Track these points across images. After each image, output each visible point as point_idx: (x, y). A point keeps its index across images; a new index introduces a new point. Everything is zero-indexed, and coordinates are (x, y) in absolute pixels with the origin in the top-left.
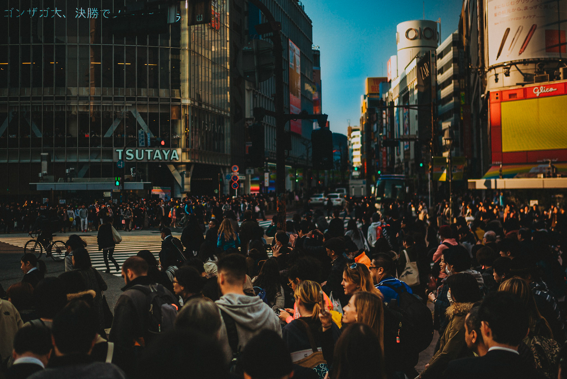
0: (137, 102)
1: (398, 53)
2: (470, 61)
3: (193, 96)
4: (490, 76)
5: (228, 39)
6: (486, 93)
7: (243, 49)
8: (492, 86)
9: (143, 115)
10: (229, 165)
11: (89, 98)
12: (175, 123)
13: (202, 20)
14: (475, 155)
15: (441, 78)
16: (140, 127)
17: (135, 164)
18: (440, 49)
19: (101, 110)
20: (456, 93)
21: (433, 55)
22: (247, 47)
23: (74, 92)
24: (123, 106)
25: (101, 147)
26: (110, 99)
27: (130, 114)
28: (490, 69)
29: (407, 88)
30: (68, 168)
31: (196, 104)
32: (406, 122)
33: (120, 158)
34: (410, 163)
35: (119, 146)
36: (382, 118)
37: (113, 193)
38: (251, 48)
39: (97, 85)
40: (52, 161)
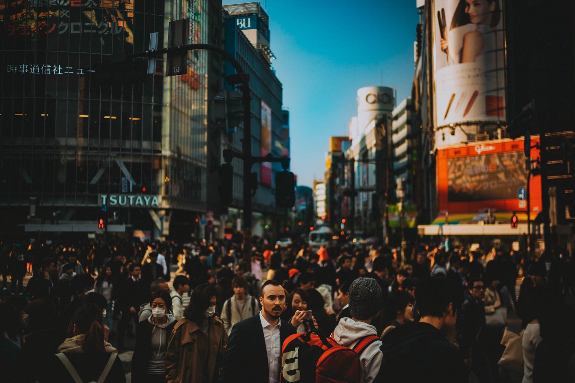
0: (121, 153)
1: (359, 115)
2: (421, 122)
3: (172, 148)
4: (438, 136)
5: (206, 98)
6: (435, 149)
7: (216, 98)
8: (440, 144)
9: (127, 164)
10: (205, 211)
11: (77, 148)
12: (156, 172)
13: (178, 71)
14: (425, 206)
15: (396, 138)
16: (123, 176)
17: (118, 208)
18: (395, 112)
19: (88, 159)
20: (409, 151)
21: (390, 118)
22: (219, 97)
23: (63, 142)
24: (108, 156)
25: (87, 193)
26: (96, 149)
27: (114, 163)
28: (438, 129)
29: (366, 147)
30: (55, 211)
31: (176, 155)
32: (365, 176)
33: (104, 203)
34: (368, 213)
35: (104, 193)
36: (344, 173)
37: (97, 235)
38: (222, 98)
39: (85, 136)
40: (40, 205)
